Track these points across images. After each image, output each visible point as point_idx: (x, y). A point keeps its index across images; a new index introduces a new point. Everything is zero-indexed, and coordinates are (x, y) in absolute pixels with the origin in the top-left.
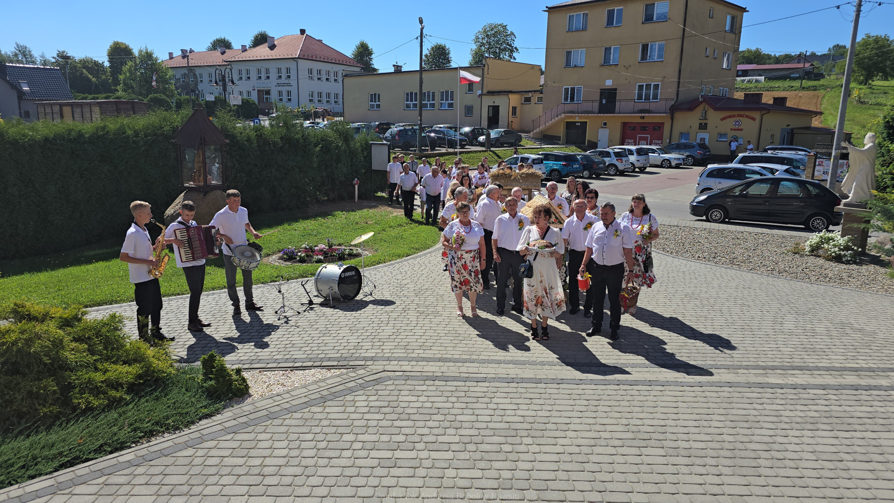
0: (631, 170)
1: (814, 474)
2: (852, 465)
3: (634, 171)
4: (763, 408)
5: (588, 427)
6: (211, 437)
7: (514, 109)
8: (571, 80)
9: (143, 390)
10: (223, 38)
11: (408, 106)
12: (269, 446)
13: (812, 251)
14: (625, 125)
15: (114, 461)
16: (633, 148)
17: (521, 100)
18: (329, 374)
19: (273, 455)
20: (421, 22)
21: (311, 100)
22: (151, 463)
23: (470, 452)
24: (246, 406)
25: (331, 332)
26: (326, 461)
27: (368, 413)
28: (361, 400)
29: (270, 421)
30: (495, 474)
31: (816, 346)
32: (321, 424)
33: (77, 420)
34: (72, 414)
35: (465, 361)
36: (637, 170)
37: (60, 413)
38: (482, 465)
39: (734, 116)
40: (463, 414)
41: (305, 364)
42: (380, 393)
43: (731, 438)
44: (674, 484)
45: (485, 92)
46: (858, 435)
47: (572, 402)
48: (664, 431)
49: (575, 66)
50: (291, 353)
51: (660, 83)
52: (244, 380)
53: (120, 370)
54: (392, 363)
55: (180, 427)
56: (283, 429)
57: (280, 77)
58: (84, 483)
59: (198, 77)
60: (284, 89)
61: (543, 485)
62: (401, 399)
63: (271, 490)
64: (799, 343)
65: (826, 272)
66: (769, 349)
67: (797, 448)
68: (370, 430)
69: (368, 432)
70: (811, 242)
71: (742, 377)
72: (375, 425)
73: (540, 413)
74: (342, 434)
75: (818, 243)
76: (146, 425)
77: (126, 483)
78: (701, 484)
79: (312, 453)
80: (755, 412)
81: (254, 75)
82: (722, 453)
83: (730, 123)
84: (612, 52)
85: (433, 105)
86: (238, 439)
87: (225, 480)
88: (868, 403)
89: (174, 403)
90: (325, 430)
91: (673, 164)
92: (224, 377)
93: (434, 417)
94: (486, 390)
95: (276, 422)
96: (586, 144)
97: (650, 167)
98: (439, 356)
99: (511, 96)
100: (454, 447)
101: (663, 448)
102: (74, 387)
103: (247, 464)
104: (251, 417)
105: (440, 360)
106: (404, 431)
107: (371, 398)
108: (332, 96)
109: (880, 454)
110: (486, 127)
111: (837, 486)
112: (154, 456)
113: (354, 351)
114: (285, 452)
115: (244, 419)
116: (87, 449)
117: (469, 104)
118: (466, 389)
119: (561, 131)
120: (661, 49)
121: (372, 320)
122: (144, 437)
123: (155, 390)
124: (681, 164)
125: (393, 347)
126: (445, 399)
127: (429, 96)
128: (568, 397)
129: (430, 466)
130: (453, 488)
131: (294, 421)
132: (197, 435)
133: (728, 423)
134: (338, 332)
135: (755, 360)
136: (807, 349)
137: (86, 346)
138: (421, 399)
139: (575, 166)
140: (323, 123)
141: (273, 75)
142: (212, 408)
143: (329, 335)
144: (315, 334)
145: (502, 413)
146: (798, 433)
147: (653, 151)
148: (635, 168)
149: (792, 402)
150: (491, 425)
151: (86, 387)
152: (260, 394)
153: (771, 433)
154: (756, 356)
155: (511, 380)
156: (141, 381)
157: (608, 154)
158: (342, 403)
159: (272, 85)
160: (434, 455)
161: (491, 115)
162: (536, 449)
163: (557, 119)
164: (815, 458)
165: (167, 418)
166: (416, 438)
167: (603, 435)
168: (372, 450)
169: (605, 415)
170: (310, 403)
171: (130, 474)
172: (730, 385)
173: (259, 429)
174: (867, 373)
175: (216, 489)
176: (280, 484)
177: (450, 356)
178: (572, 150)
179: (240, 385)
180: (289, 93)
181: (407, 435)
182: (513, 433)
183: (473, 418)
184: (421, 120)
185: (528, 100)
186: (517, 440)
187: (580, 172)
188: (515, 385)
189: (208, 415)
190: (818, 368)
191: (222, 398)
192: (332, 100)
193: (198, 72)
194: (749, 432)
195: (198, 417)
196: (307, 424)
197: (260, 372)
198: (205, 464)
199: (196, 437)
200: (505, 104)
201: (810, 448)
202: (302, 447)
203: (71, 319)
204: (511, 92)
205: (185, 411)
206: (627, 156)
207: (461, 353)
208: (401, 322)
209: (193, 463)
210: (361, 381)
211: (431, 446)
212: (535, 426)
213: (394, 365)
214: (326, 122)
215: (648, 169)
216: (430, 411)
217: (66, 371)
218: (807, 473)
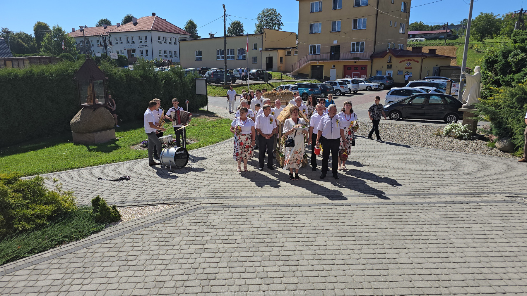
0: (349, 93)
1: (435, 246)
2: (455, 241)
3: (350, 93)
4: (410, 214)
5: (314, 228)
6: (97, 242)
7: (281, 58)
8: (313, 41)
9: (57, 219)
10: (105, 19)
11: (219, 58)
12: (131, 246)
13: (447, 134)
14: (345, 66)
15: (40, 257)
16: (350, 80)
17: (285, 53)
18: (168, 207)
19: (133, 250)
20: (224, 7)
21: (160, 56)
22: (62, 257)
23: (247, 243)
24: (119, 226)
25: (170, 185)
26: (164, 252)
27: (190, 226)
28: (186, 220)
29: (133, 233)
30: (261, 254)
31: (444, 183)
32: (162, 233)
33: (17, 237)
34: (14, 233)
35: (248, 197)
36: (352, 92)
37: (7, 233)
38: (254, 249)
39: (407, 60)
40: (244, 224)
41: (154, 203)
42: (197, 215)
43: (392, 230)
44: (359, 254)
45: (264, 48)
46: (461, 226)
47: (306, 216)
48: (355, 228)
49: (316, 33)
50: (146, 197)
51: (364, 42)
52: (117, 212)
53: (42, 208)
54: (205, 200)
55: (80, 238)
56: (140, 236)
57: (141, 42)
58: (22, 269)
59: (91, 42)
60: (144, 49)
61: (286, 258)
62: (209, 218)
63: (132, 268)
64: (435, 181)
65: (454, 145)
66: (418, 185)
67: (427, 234)
68: (190, 235)
69: (189, 236)
70: (446, 128)
71: (401, 199)
72: (194, 232)
73: (288, 222)
74: (174, 237)
75: (450, 129)
76: (59, 238)
77: (46, 268)
78: (373, 254)
79: (157, 248)
80: (406, 217)
81: (125, 41)
82: (386, 238)
83: (404, 64)
84: (337, 24)
85: (233, 57)
86: (113, 242)
87: (105, 264)
88: (468, 210)
89: (76, 226)
90: (165, 236)
91: (373, 88)
92: (105, 210)
93: (227, 227)
94: (258, 211)
95: (136, 233)
96: (323, 78)
97: (359, 90)
98: (233, 195)
99: (279, 51)
100: (238, 241)
101: (354, 236)
102: (15, 218)
103: (118, 255)
104: (121, 231)
105: (233, 197)
106: (210, 234)
107: (192, 218)
108: (173, 53)
109: (471, 235)
110: (265, 70)
111: (446, 252)
112: (63, 253)
113: (184, 195)
114: (140, 248)
115: (117, 232)
116: (23, 251)
117: (255, 56)
118: (247, 211)
119: (309, 71)
120: (364, 22)
121: (195, 178)
122: (57, 244)
123: (64, 219)
124: (377, 89)
125: (207, 192)
126: (235, 217)
127: (231, 52)
128: (304, 213)
129: (224, 251)
130: (237, 262)
131: (146, 232)
132: (89, 241)
133: (391, 223)
134: (174, 185)
135: (409, 191)
136: (438, 185)
137: (21, 195)
138: (220, 217)
139: (316, 91)
140: (167, 69)
141: (137, 41)
142: (98, 228)
143: (169, 186)
144: (161, 186)
145: (267, 222)
146: (428, 226)
147: (361, 81)
148: (351, 91)
149: (427, 211)
150: (259, 229)
151: (22, 218)
152: (127, 219)
153: (414, 226)
154: (410, 189)
155: (273, 206)
156: (55, 214)
157: (335, 84)
158: (175, 221)
159: (136, 46)
160: (226, 246)
161: (268, 62)
162: (284, 240)
163: (306, 64)
164: (436, 238)
165: (72, 234)
166: (217, 238)
167: (322, 231)
168: (191, 245)
169: (324, 221)
170: (156, 222)
171: (49, 263)
172: (393, 203)
173: (125, 237)
174: (470, 196)
175: (100, 269)
176: (137, 264)
177: (239, 195)
178: (315, 82)
179: (115, 214)
180: (147, 52)
181: (212, 236)
182: (272, 232)
183: (250, 226)
184: (226, 66)
185: (289, 53)
186: (274, 236)
187: (319, 94)
188: (275, 208)
189: (96, 231)
190: (443, 194)
191: (104, 222)
192: (173, 55)
193: (90, 39)
194: (402, 227)
195: (90, 233)
196: (154, 233)
197: (128, 208)
198: (94, 256)
199: (88, 242)
200: (276, 56)
201: (434, 233)
202: (150, 245)
203: (12, 180)
204: (279, 49)
205: (82, 230)
206: (346, 84)
207: (245, 193)
208: (211, 178)
209: (86, 256)
210: (186, 210)
211: (225, 241)
212: (284, 228)
213: (206, 201)
214: (169, 68)
215: (359, 92)
216: (226, 223)
217: (9, 209)
218: (430, 246)
